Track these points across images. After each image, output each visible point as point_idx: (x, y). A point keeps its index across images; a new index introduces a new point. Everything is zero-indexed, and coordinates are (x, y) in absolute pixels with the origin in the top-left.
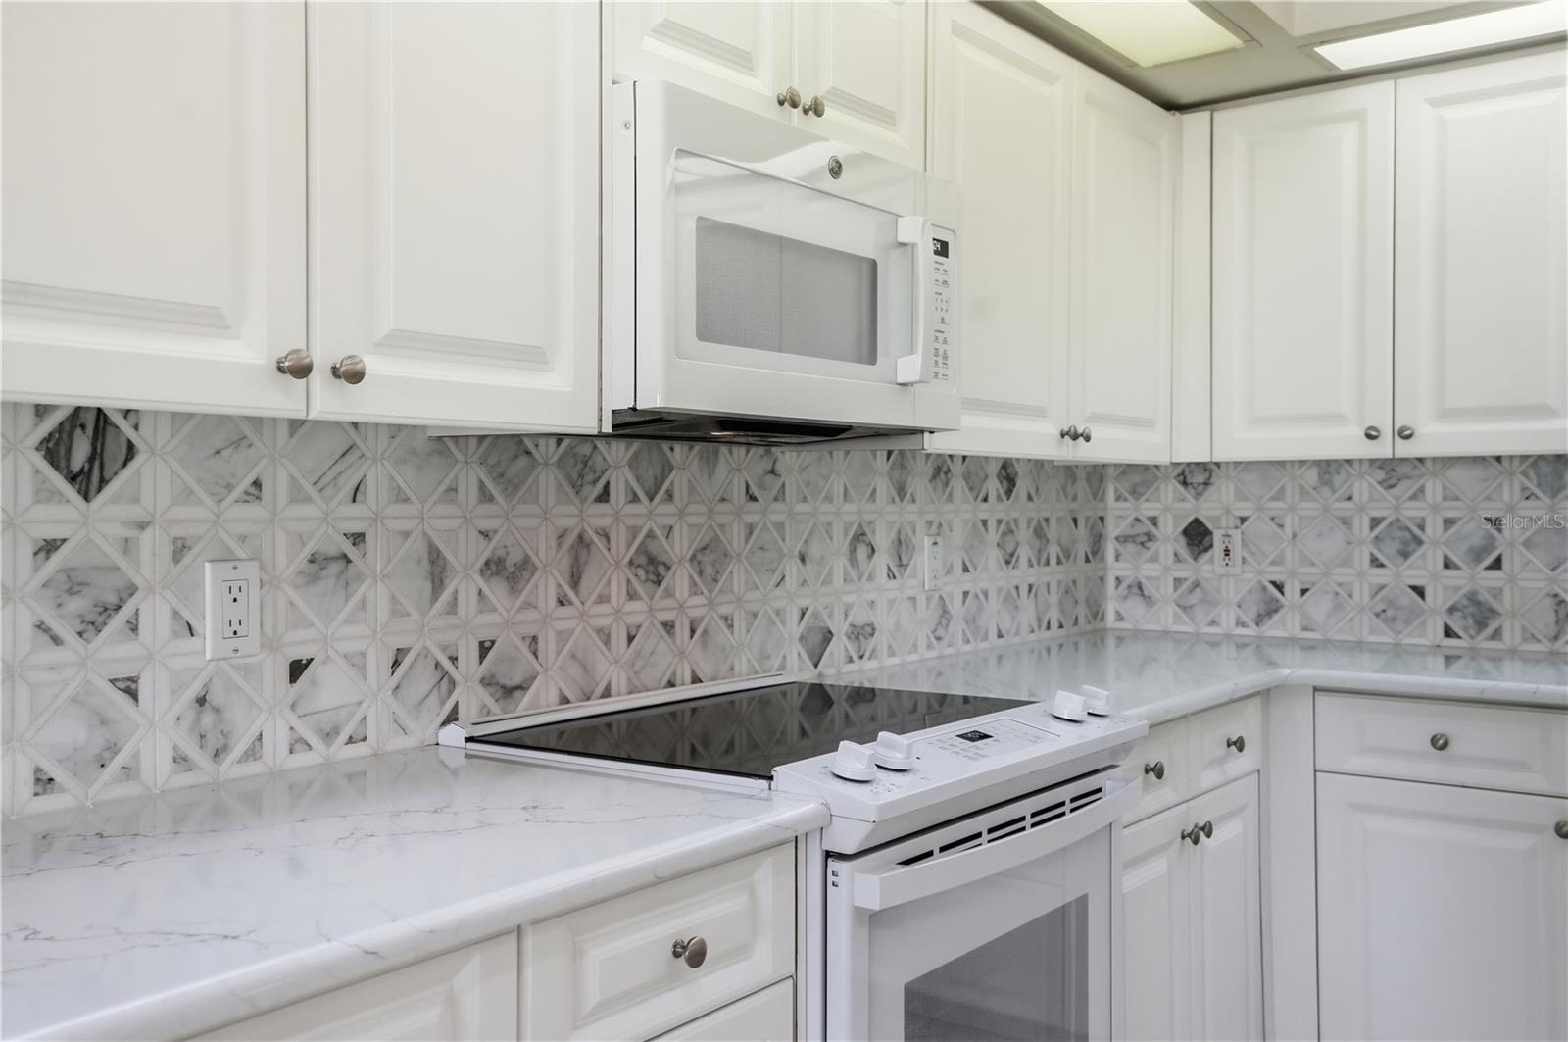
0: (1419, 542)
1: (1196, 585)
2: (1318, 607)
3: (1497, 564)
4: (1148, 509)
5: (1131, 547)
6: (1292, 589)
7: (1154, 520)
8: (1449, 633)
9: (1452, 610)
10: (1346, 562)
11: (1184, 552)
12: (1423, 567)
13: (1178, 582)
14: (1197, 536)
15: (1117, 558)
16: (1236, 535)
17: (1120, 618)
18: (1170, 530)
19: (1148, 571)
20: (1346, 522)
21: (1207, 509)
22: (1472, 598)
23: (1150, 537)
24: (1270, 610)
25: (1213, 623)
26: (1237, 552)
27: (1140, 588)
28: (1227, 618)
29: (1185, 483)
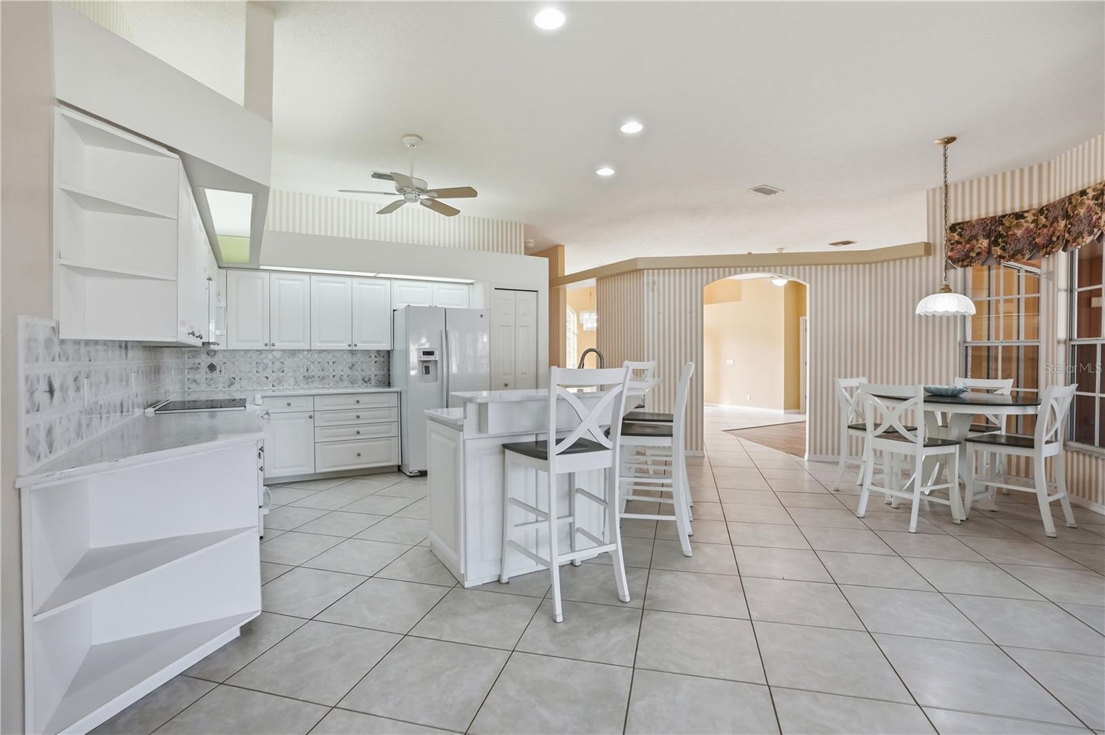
0: (267, 367)
1: (212, 379)
2: (244, 383)
3: (283, 371)
4: (197, 361)
5: (192, 370)
6: (237, 379)
7: (199, 364)
8: (273, 386)
9: (274, 381)
10: (251, 372)
11: (209, 372)
12: (268, 373)
13: (206, 379)
14: (212, 367)
15: (188, 373)
16: (223, 366)
17: (189, 389)
18: (204, 366)
19: (197, 376)
20: (251, 363)
21: (215, 361)
22: (278, 379)
23: (198, 368)
24: (232, 384)
25: (217, 388)
26: (223, 372)
27: (195, 380)
28: (220, 387)
29: (208, 354)
